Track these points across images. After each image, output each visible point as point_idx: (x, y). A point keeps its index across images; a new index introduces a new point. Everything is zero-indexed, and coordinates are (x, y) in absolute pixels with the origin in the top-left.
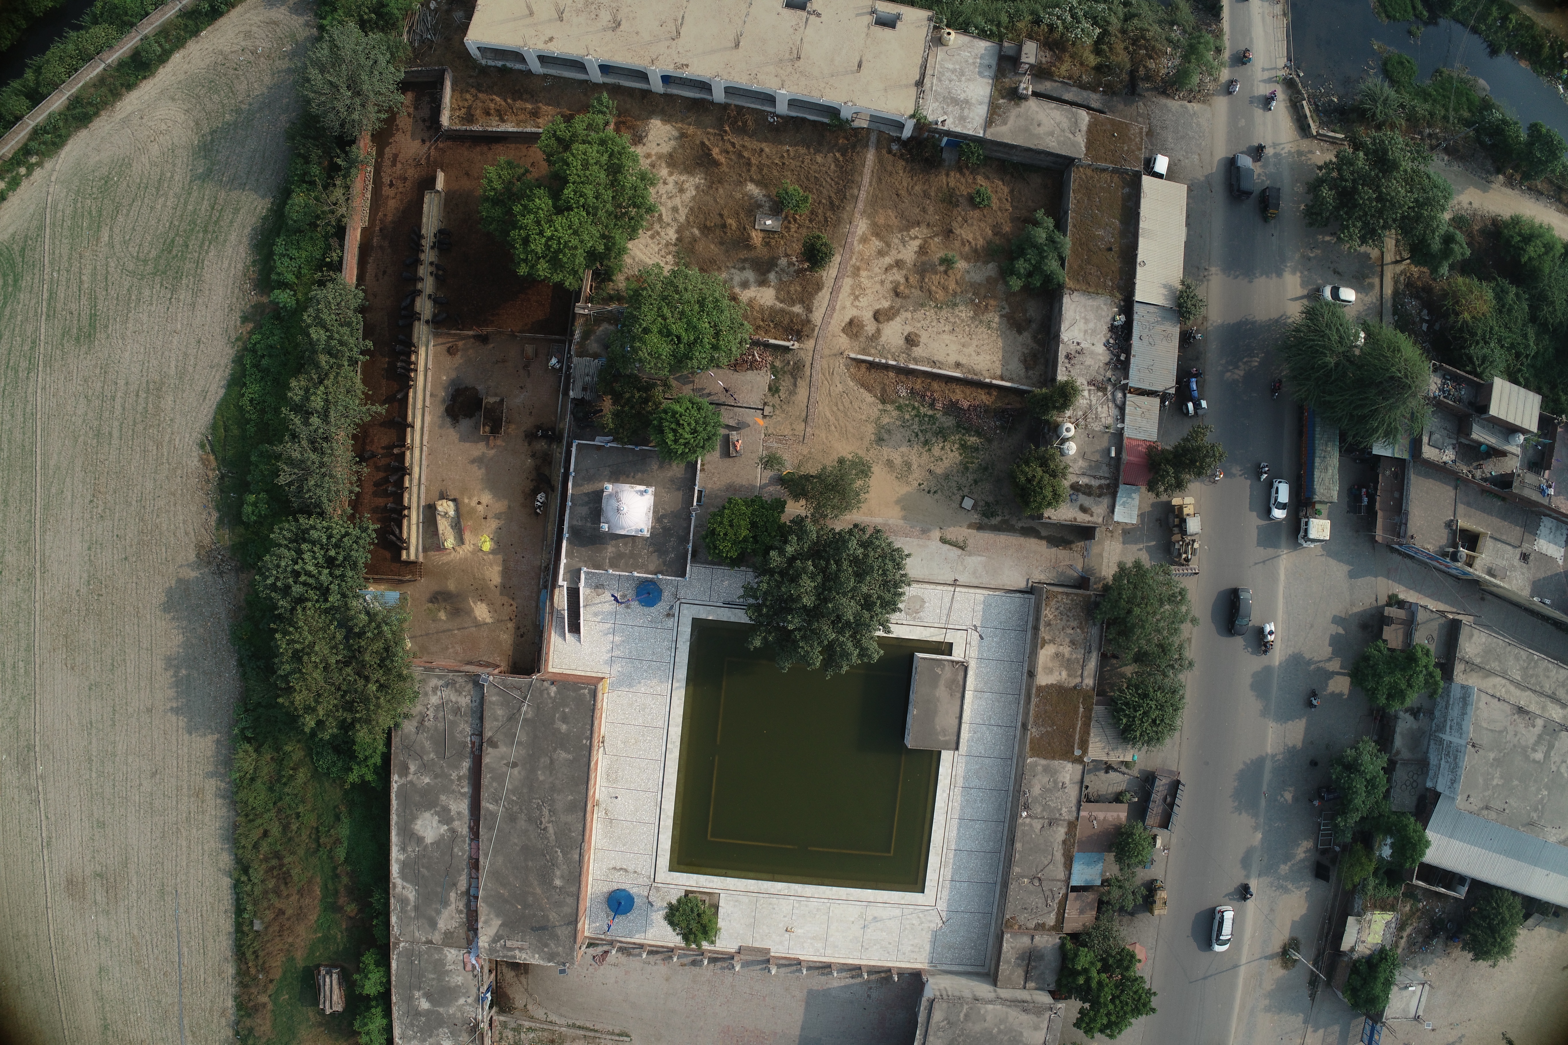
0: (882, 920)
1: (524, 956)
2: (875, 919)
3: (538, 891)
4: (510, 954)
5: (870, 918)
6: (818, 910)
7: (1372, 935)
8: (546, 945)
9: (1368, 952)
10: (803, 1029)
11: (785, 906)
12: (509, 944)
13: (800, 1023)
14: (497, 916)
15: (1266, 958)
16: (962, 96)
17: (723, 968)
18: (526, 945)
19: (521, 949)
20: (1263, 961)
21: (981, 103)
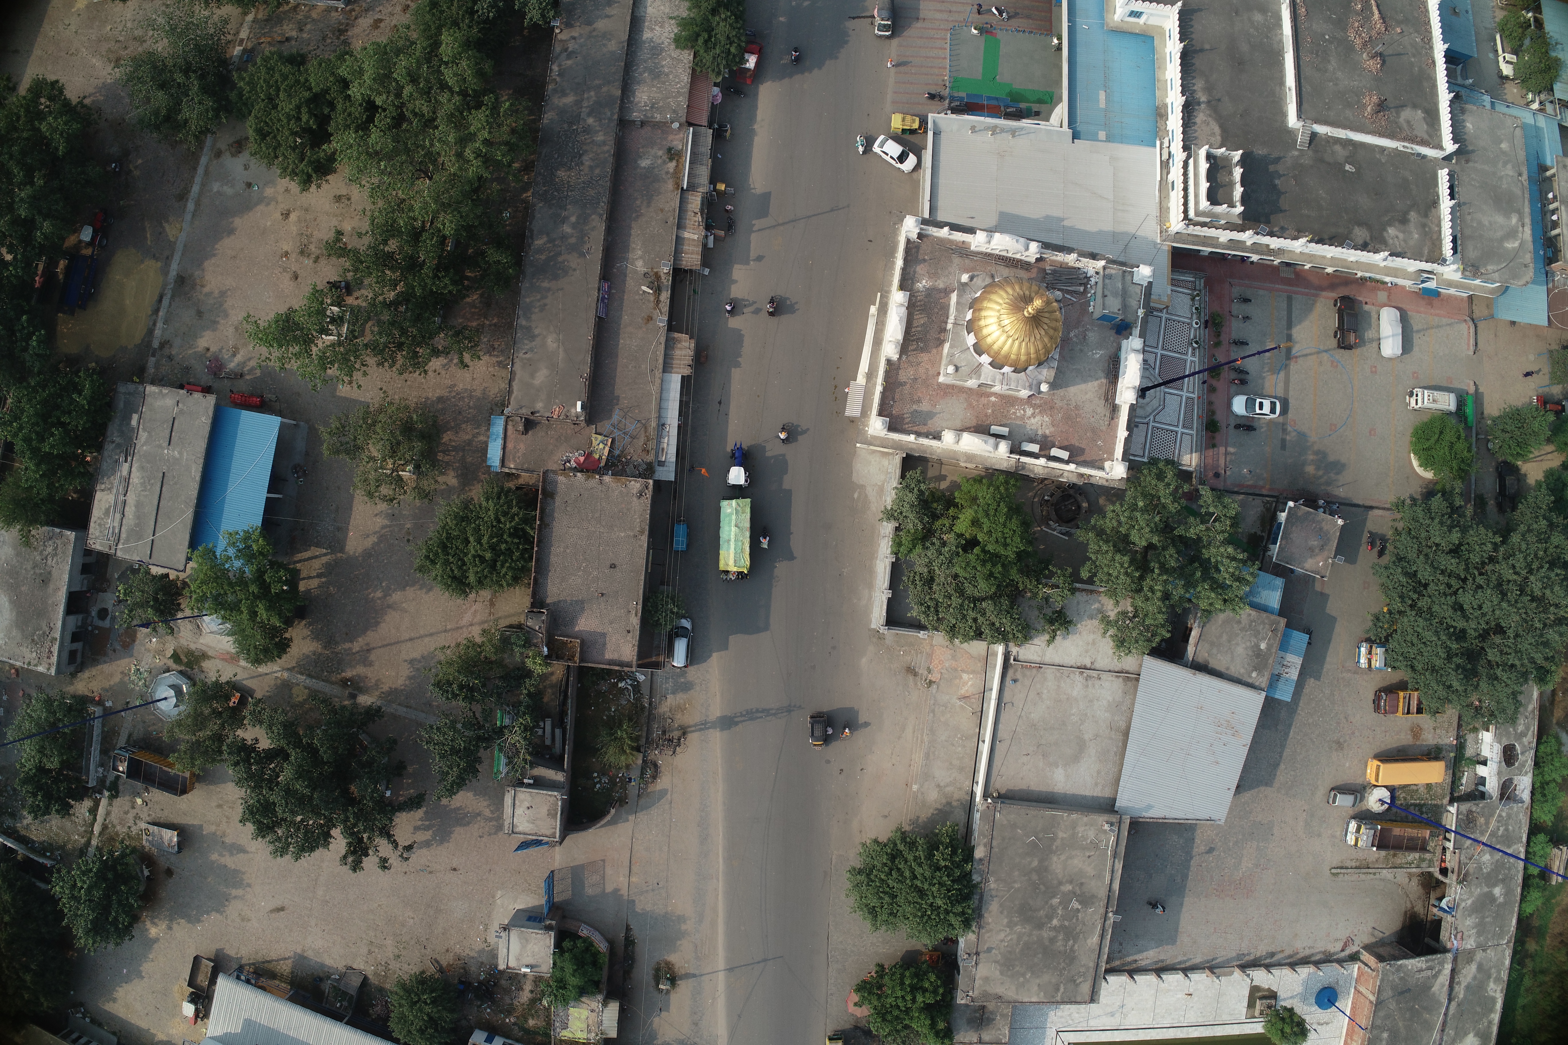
0: (1106, 1014)
1: (1419, 965)
2: (1112, 1014)
3: (1400, 1024)
4: (1429, 964)
5: (1117, 1015)
6: (1163, 1017)
7: (583, 1017)
8: (1401, 979)
9: (584, 999)
10: (1182, 904)
11: (1192, 1017)
12: (1429, 973)
13: (1184, 909)
14: (1434, 994)
15: (694, 976)
17: (1249, 954)
18: (1417, 976)
19: (1421, 970)
20: (697, 972)
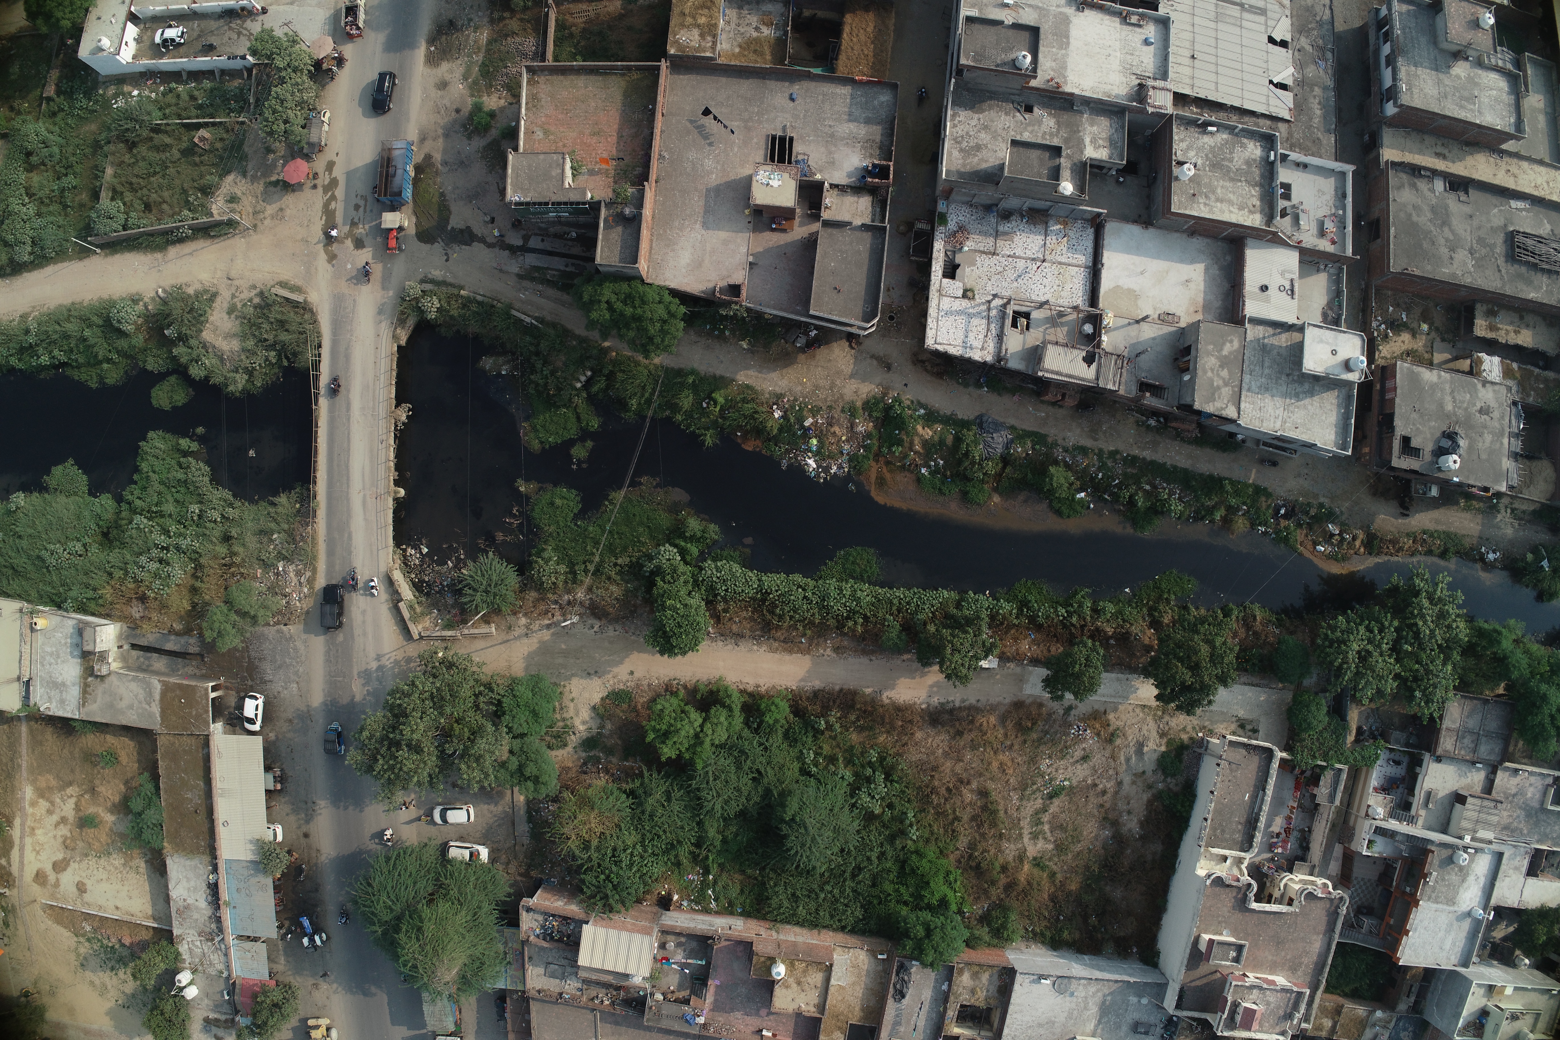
16: (60, 680)
21: (74, 685)
